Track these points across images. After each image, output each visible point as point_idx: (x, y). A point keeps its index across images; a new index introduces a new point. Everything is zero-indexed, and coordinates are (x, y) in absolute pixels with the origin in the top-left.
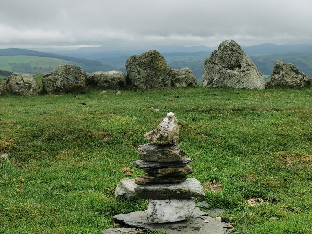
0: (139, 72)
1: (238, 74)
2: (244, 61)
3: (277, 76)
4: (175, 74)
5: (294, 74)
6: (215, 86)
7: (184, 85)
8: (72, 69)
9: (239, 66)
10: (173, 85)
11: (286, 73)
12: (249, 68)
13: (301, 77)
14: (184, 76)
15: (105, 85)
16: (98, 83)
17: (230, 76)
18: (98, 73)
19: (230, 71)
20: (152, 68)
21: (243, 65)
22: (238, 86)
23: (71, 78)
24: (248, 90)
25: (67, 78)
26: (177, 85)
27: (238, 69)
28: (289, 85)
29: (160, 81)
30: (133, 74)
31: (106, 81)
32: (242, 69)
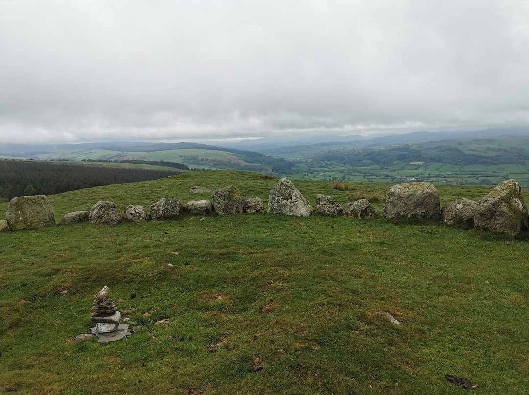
0: (219, 203)
1: (290, 204)
2: (294, 194)
3: (318, 206)
4: (248, 202)
5: (330, 205)
6: (275, 212)
7: (253, 211)
8: (171, 202)
9: (291, 198)
10: (245, 211)
11: (324, 204)
12: (297, 199)
13: (335, 207)
14: (254, 204)
15: (196, 211)
16: (190, 210)
17: (285, 206)
18: (190, 203)
19: (284, 202)
20: (229, 199)
21: (294, 198)
22: (289, 213)
23: (169, 207)
24: (297, 217)
25: (167, 208)
26: (248, 211)
27: (290, 200)
28: (326, 213)
29: (235, 208)
30: (215, 204)
31: (196, 209)
32: (293, 201)
